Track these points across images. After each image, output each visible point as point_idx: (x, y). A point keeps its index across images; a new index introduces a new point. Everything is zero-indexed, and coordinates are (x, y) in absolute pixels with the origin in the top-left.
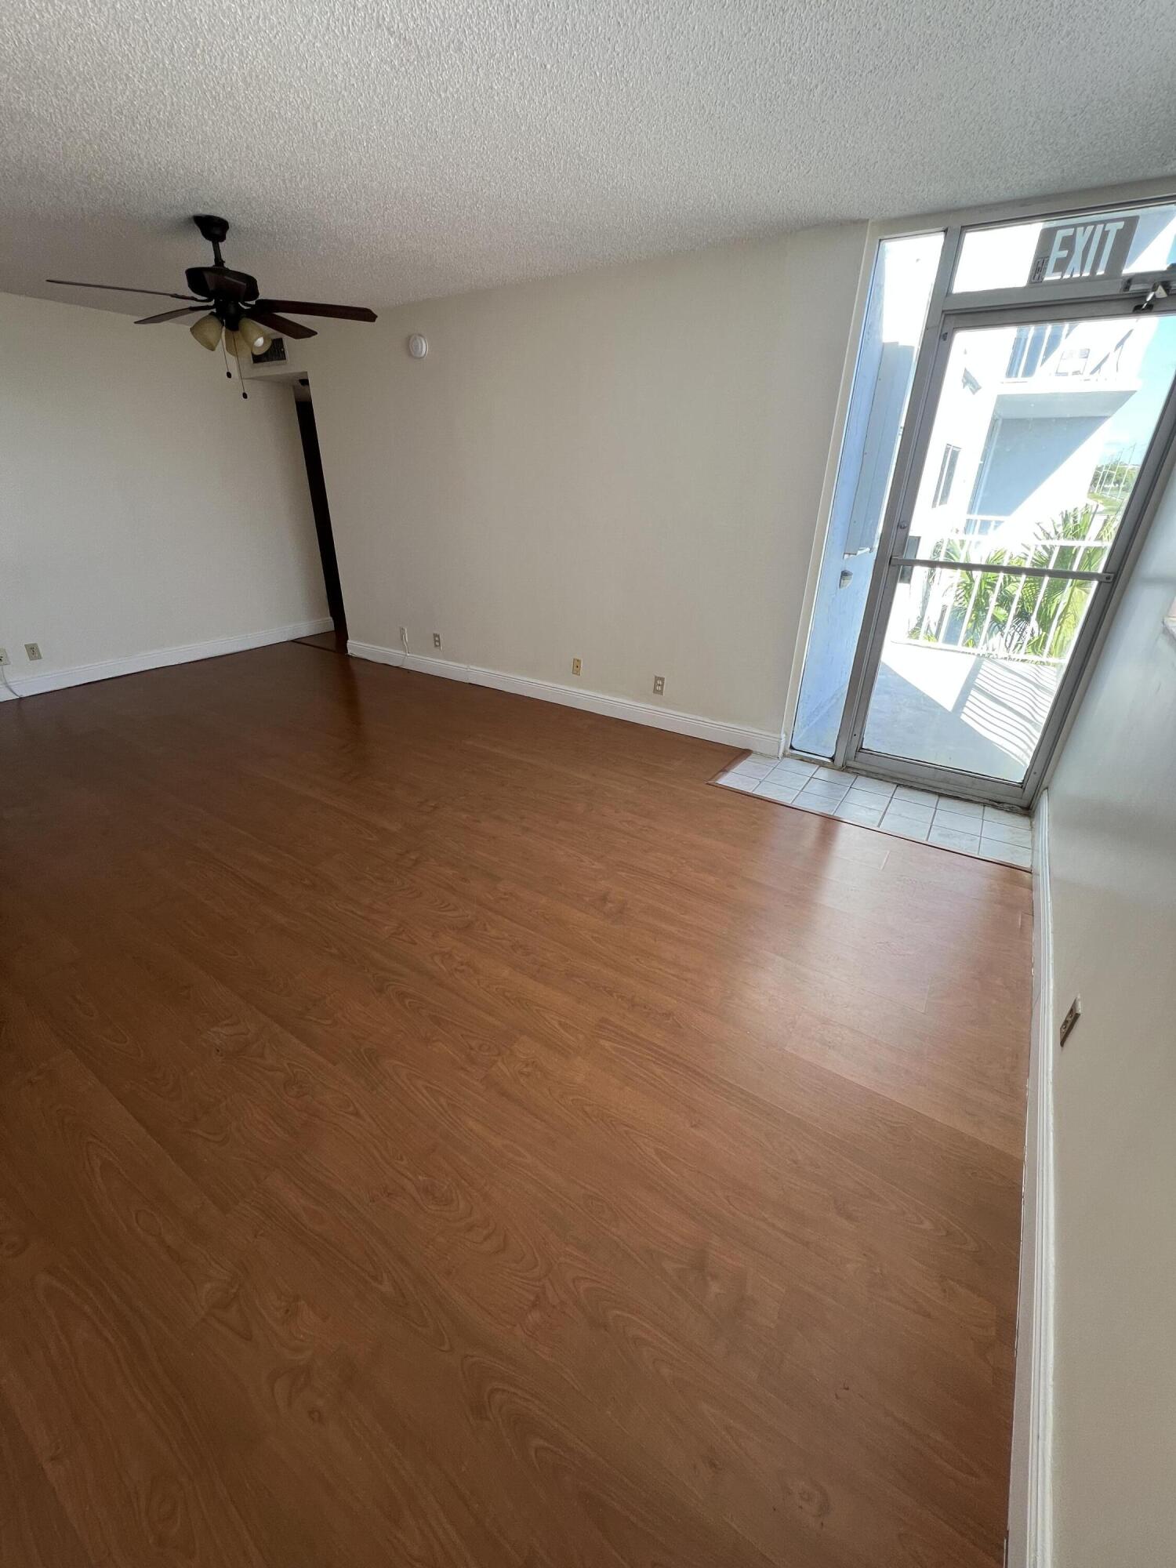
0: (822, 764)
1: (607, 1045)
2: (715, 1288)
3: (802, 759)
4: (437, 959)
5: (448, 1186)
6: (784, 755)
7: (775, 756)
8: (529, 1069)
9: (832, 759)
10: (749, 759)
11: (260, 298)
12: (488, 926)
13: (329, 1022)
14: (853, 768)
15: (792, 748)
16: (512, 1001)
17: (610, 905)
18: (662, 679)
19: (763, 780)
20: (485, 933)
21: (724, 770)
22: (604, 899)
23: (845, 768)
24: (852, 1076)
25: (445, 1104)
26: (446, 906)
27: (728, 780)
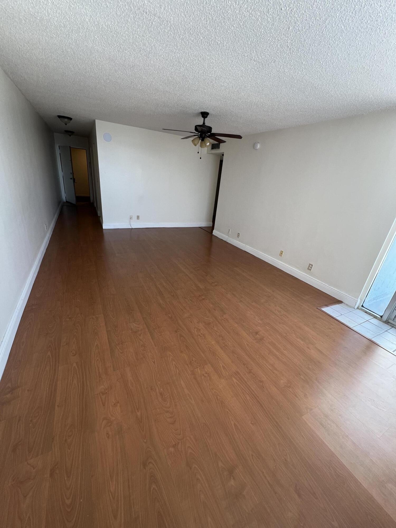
0: (375, 317)
1: (235, 381)
2: (232, 482)
3: (366, 312)
4: (196, 329)
5: (167, 396)
6: (358, 308)
7: (353, 307)
8: (206, 375)
9: (381, 317)
10: (340, 305)
11: (212, 132)
12: (215, 326)
13: (160, 334)
14: (391, 324)
15: (362, 306)
16: (211, 352)
17: (258, 336)
18: (312, 265)
19: (343, 315)
20: (213, 328)
21: (327, 306)
22: (257, 333)
23: (387, 322)
24: (328, 443)
25: (177, 372)
26: (206, 315)
27: (325, 309)
